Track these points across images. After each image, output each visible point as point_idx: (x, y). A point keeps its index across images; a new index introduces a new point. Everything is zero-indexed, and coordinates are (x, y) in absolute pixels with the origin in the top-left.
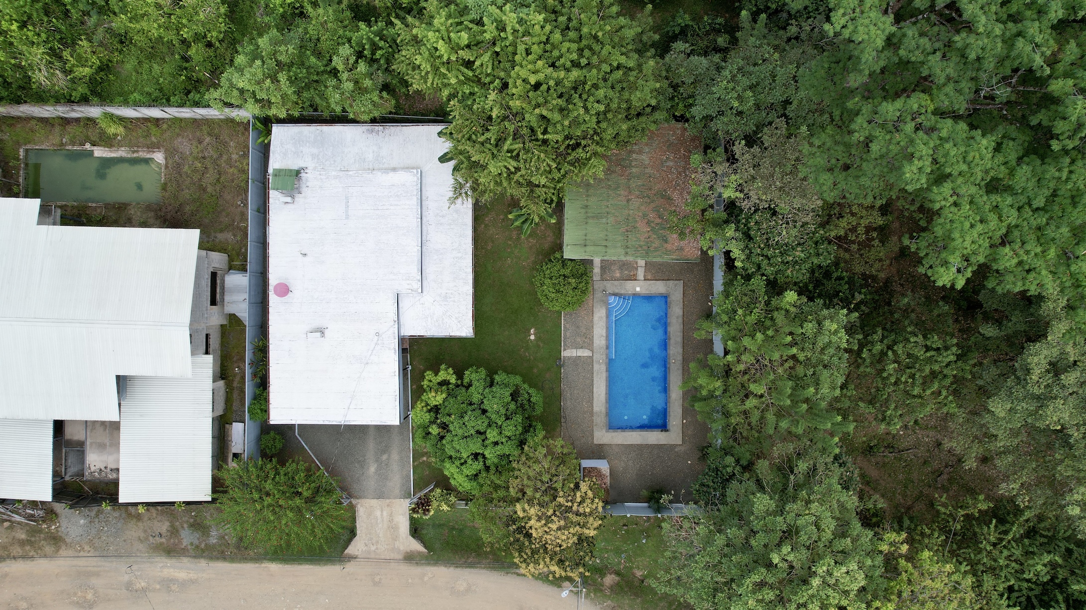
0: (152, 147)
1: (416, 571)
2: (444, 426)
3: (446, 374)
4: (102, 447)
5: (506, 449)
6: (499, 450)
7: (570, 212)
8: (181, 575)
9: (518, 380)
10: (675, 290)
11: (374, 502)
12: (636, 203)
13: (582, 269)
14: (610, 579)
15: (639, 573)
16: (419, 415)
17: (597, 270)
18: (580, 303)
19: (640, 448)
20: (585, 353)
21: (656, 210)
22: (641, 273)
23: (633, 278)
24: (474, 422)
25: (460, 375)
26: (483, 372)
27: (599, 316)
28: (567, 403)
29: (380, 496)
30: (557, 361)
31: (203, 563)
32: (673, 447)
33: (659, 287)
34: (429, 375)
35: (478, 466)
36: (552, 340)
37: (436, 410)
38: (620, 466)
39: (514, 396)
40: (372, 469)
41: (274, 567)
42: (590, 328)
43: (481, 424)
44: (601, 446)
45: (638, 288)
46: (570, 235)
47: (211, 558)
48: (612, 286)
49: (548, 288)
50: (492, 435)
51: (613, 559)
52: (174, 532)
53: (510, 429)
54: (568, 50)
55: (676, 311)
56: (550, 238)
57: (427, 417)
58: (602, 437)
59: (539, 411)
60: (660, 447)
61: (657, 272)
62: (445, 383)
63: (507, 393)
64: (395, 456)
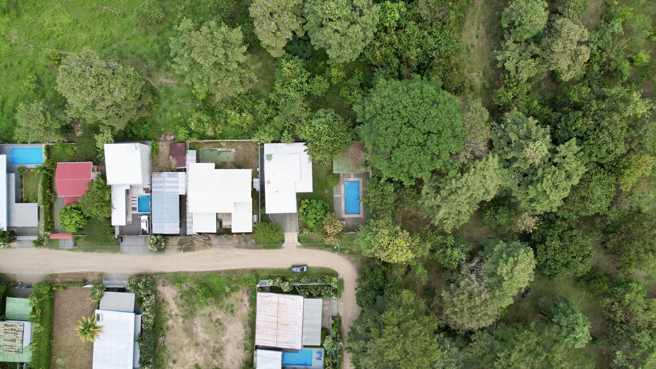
0: (232, 148)
1: (299, 250)
2: (307, 212)
3: (307, 201)
4: (226, 220)
5: (321, 216)
6: (320, 217)
7: (335, 163)
8: (242, 253)
9: (323, 202)
10: (361, 180)
11: (289, 233)
12: (349, 160)
13: (337, 176)
14: (347, 251)
15: (354, 250)
16: (301, 210)
17: (341, 175)
18: (337, 183)
19: (353, 218)
20: (340, 196)
21: (354, 161)
22: (352, 176)
23: (350, 177)
24: (314, 211)
25: (310, 201)
26: (315, 200)
27: (342, 187)
28: (335, 208)
29: (290, 232)
30: (332, 198)
31: (247, 250)
32: (361, 218)
33: (357, 179)
34: (303, 201)
35: (315, 221)
36: (331, 193)
37: (305, 209)
38: (348, 223)
39: (323, 205)
40: (288, 225)
41: (264, 250)
42: (340, 189)
43: (315, 211)
44: (344, 218)
45: (352, 179)
46: (335, 168)
47: (249, 249)
48: (345, 179)
49: (330, 180)
50: (318, 213)
51: (348, 247)
52: (239, 242)
53: (322, 212)
54: (333, 134)
55: (361, 185)
56: (330, 168)
57: (303, 211)
58: (344, 216)
59: (328, 209)
60: (358, 218)
61: (356, 176)
62: (306, 203)
63: (321, 204)
64: (294, 222)
